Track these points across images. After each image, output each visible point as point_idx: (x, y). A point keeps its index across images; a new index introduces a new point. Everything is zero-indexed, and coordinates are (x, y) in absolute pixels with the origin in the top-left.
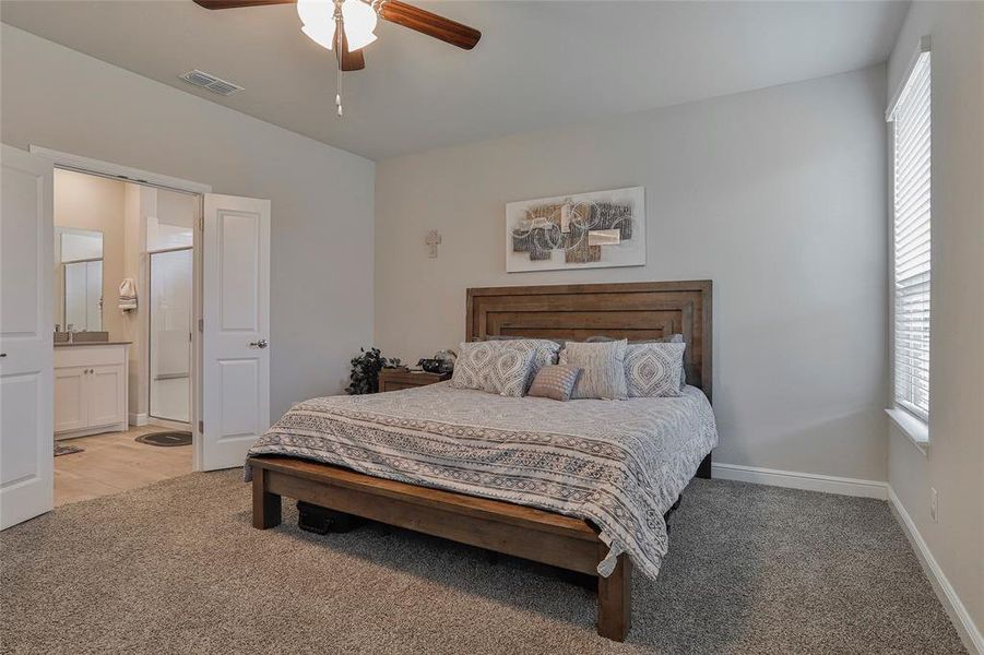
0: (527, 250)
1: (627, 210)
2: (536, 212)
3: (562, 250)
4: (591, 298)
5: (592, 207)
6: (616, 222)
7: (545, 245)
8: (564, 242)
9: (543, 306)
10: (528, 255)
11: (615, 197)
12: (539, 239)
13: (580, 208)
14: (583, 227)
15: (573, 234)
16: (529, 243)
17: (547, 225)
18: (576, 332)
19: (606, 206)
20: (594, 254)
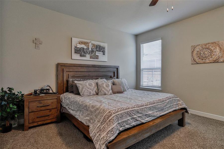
0: (79, 53)
1: (104, 48)
2: (82, 43)
3: (89, 55)
4: (97, 68)
5: (97, 46)
6: (102, 50)
7: (84, 52)
8: (90, 53)
9: (85, 70)
10: (79, 55)
11: (102, 44)
12: (83, 51)
13: (94, 45)
14: (94, 50)
15: (92, 51)
16: (79, 51)
17: (85, 47)
18: (93, 77)
19: (100, 46)
20: (97, 57)
